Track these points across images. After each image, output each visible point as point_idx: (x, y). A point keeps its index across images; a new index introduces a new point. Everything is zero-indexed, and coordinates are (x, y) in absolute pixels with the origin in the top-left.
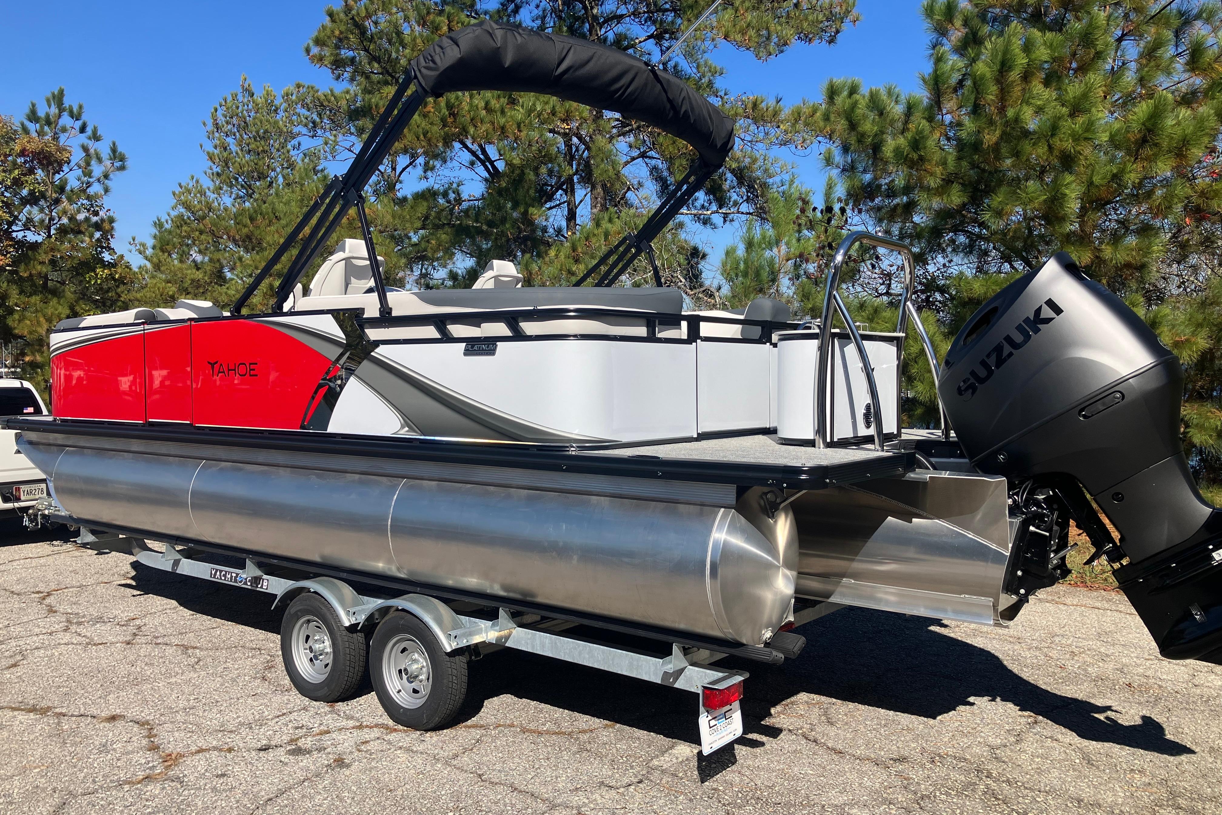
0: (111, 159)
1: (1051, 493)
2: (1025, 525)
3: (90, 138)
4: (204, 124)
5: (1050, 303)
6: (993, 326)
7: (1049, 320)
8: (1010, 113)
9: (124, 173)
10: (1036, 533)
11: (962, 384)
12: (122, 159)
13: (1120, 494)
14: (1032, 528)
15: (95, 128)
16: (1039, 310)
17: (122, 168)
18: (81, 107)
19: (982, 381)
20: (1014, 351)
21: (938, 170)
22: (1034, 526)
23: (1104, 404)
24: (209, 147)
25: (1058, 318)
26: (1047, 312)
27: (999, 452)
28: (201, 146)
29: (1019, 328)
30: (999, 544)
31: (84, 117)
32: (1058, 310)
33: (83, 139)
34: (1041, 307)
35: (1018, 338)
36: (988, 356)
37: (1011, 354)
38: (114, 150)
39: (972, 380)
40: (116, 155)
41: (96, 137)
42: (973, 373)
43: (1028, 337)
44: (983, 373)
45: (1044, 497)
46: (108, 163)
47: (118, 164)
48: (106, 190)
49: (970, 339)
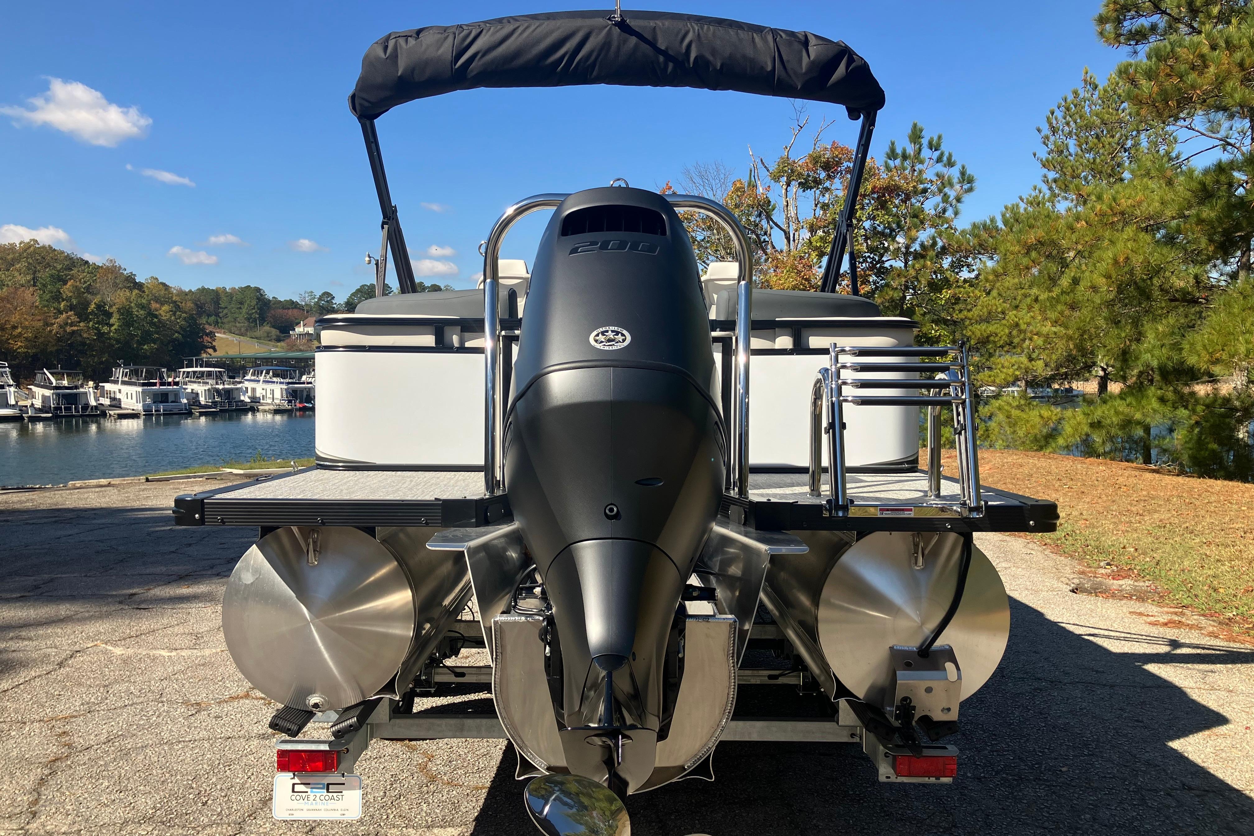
0: (960, 182)
3: (945, 166)
4: (1039, 130)
9: (971, 194)
12: (970, 181)
15: (950, 155)
17: (970, 190)
18: (940, 137)
24: (1043, 153)
28: (1035, 155)
31: (943, 147)
33: (940, 168)
38: (963, 173)
40: (966, 179)
41: (950, 164)
46: (958, 187)
47: (966, 187)
48: (956, 213)
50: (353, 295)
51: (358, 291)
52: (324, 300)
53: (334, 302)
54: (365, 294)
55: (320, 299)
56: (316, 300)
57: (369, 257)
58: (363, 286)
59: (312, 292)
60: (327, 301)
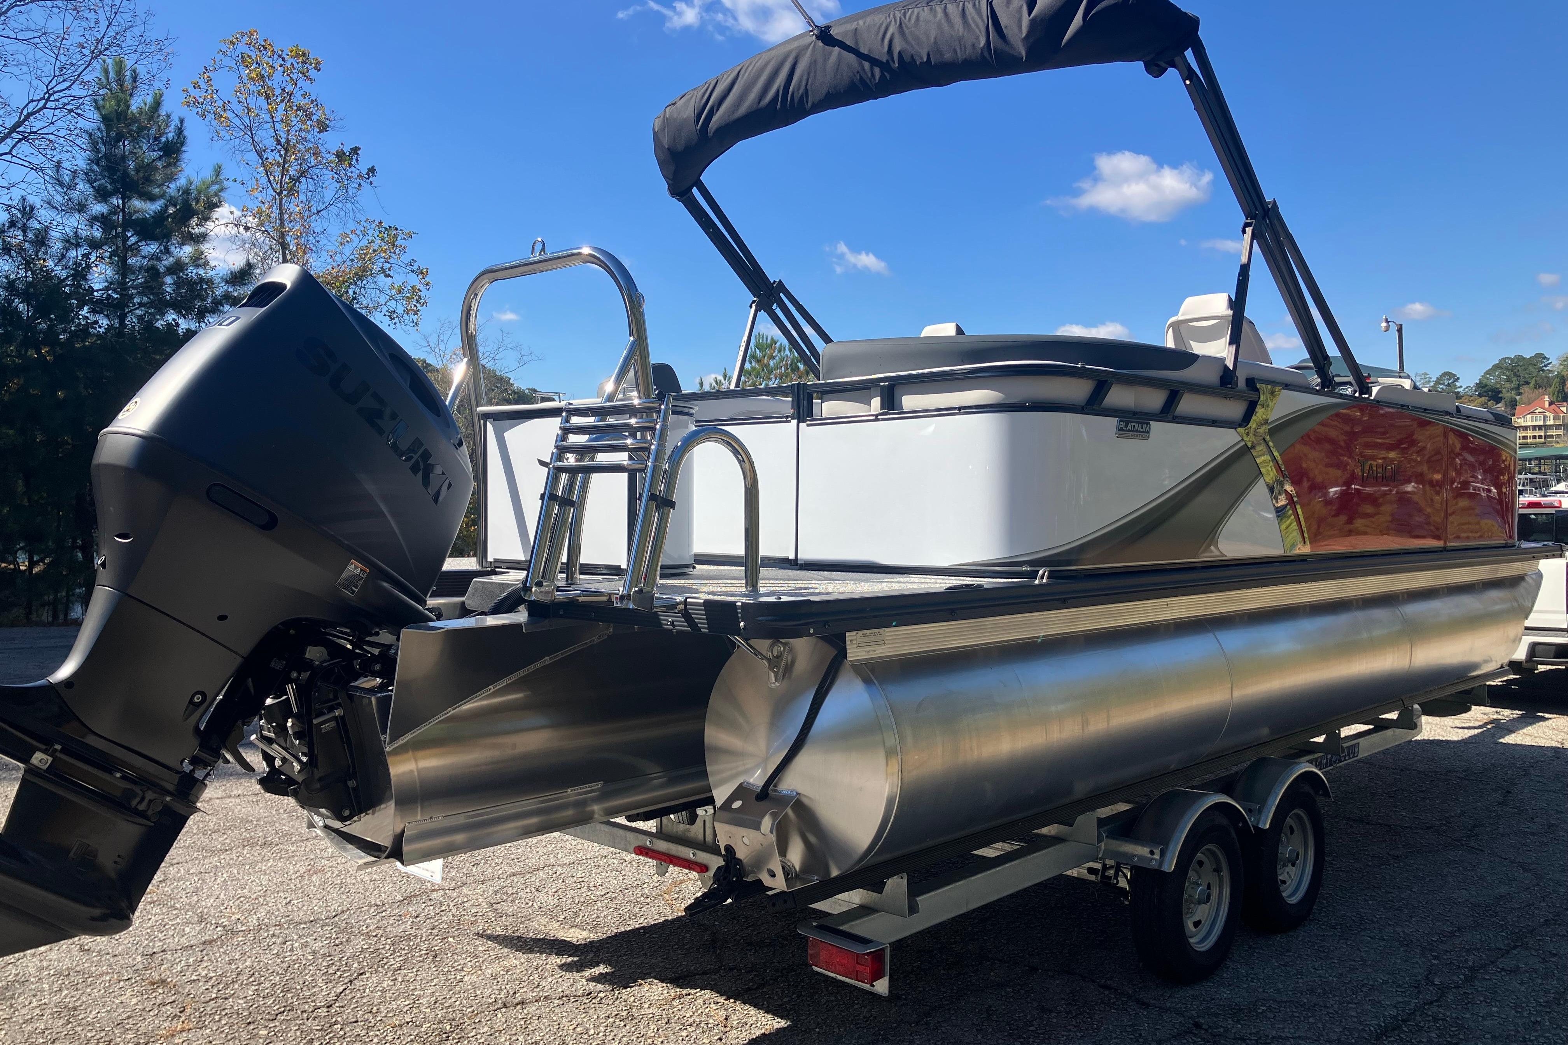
50: (1487, 373)
51: (1496, 367)
52: (1443, 384)
53: (1458, 384)
54: (1507, 369)
55: (1438, 381)
56: (1432, 384)
57: (1387, 321)
58: (1504, 359)
59: (1426, 374)
60: (1448, 385)
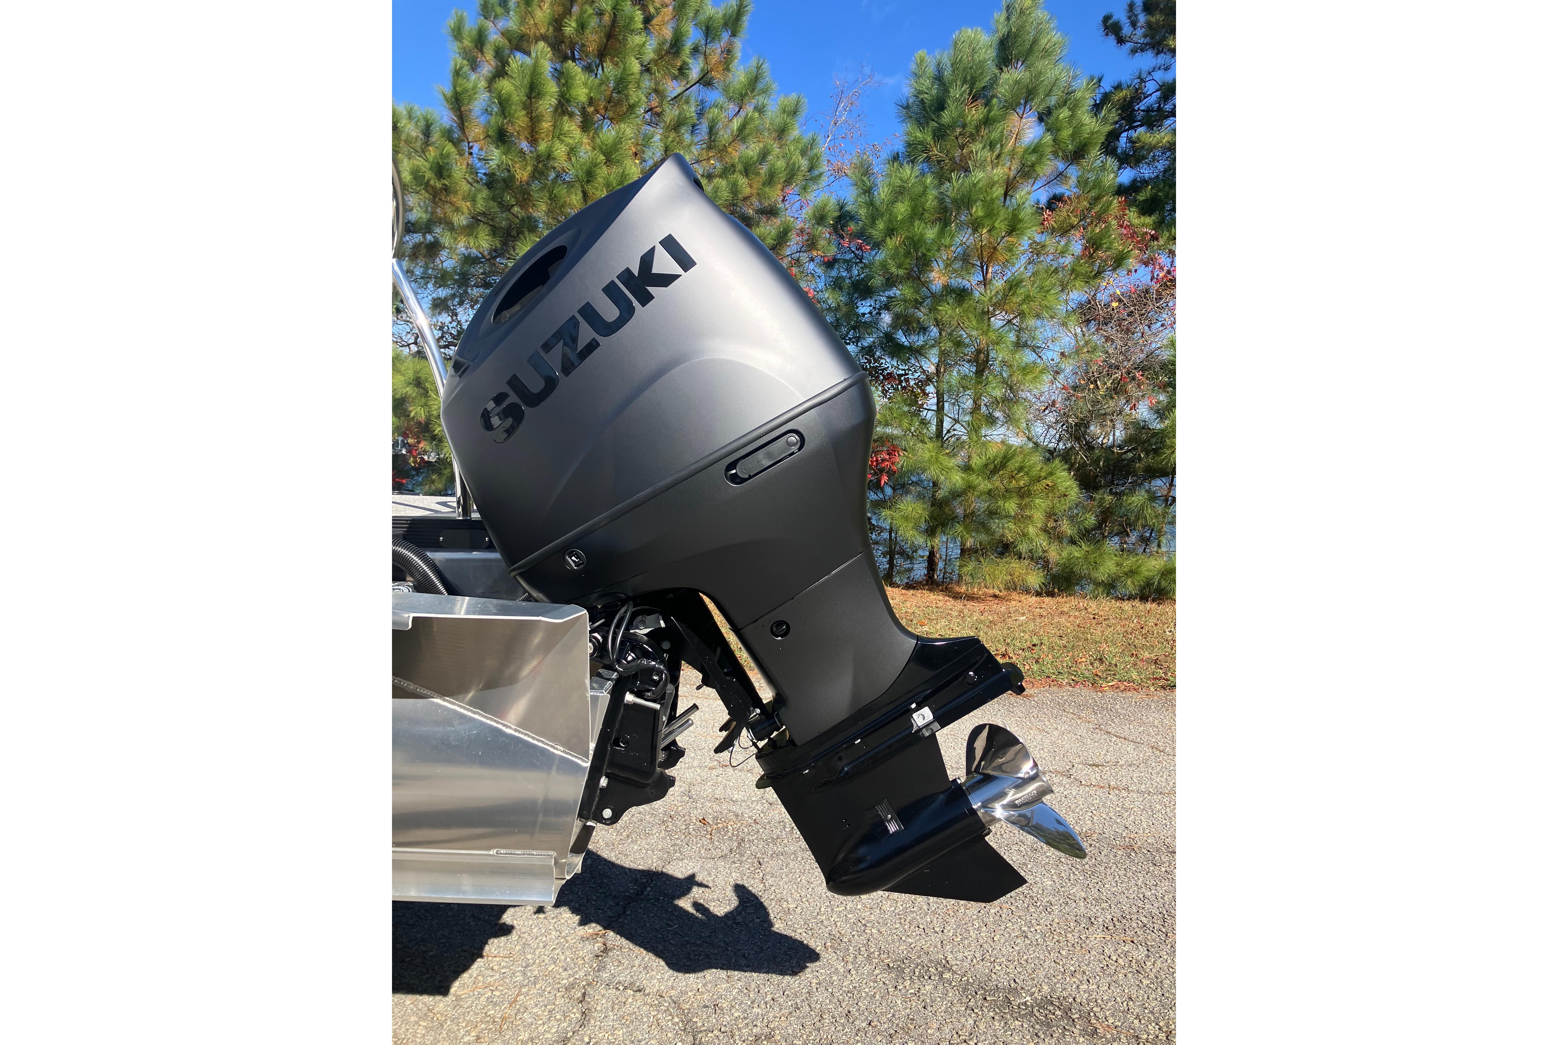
1: (663, 624)
2: (617, 695)
5: (670, 244)
6: (557, 283)
7: (666, 280)
8: (542, 147)
10: (635, 705)
11: (491, 405)
13: (785, 623)
14: (629, 698)
16: (647, 259)
19: (534, 400)
20: (599, 338)
21: (465, 206)
22: (632, 692)
23: (769, 455)
25: (687, 277)
26: (664, 263)
27: (567, 549)
29: (611, 290)
30: (568, 745)
32: (686, 262)
34: (653, 250)
35: (610, 312)
36: (547, 347)
37: (592, 346)
39: (513, 398)
42: (514, 383)
43: (627, 313)
44: (536, 385)
45: (647, 631)
49: (507, 314)
